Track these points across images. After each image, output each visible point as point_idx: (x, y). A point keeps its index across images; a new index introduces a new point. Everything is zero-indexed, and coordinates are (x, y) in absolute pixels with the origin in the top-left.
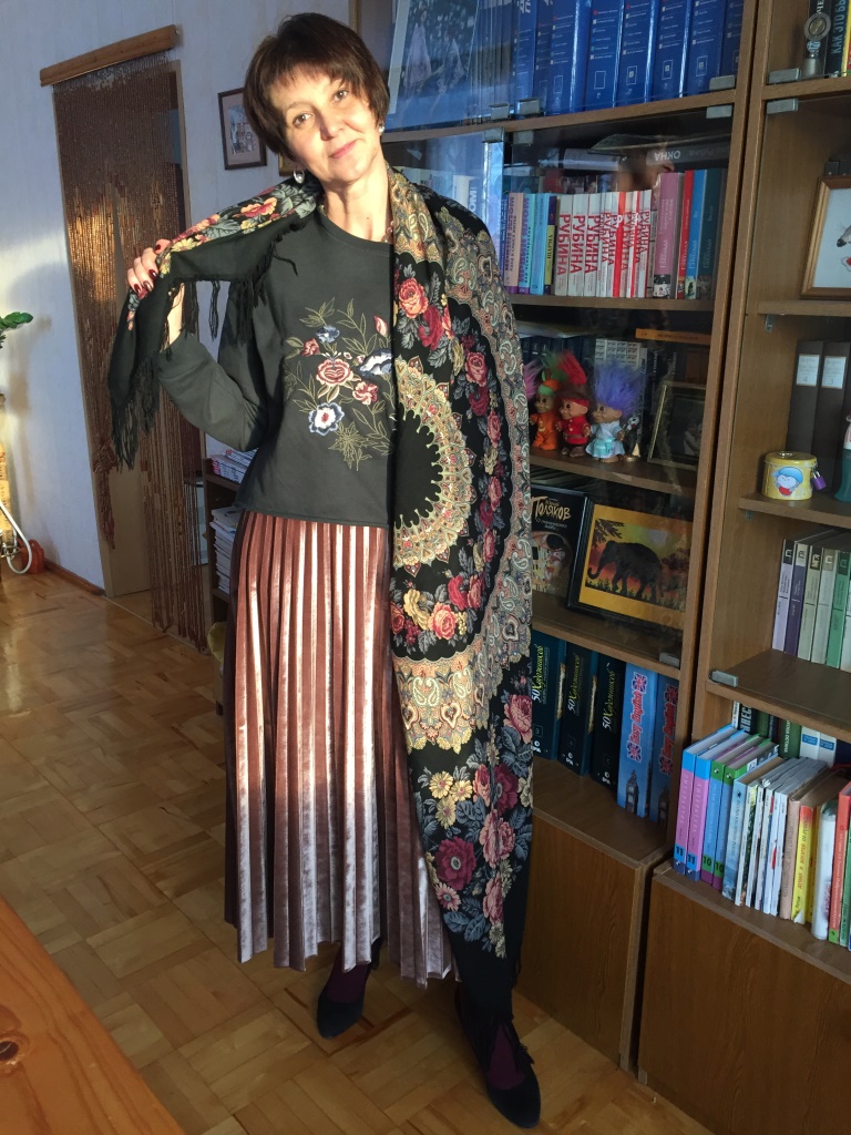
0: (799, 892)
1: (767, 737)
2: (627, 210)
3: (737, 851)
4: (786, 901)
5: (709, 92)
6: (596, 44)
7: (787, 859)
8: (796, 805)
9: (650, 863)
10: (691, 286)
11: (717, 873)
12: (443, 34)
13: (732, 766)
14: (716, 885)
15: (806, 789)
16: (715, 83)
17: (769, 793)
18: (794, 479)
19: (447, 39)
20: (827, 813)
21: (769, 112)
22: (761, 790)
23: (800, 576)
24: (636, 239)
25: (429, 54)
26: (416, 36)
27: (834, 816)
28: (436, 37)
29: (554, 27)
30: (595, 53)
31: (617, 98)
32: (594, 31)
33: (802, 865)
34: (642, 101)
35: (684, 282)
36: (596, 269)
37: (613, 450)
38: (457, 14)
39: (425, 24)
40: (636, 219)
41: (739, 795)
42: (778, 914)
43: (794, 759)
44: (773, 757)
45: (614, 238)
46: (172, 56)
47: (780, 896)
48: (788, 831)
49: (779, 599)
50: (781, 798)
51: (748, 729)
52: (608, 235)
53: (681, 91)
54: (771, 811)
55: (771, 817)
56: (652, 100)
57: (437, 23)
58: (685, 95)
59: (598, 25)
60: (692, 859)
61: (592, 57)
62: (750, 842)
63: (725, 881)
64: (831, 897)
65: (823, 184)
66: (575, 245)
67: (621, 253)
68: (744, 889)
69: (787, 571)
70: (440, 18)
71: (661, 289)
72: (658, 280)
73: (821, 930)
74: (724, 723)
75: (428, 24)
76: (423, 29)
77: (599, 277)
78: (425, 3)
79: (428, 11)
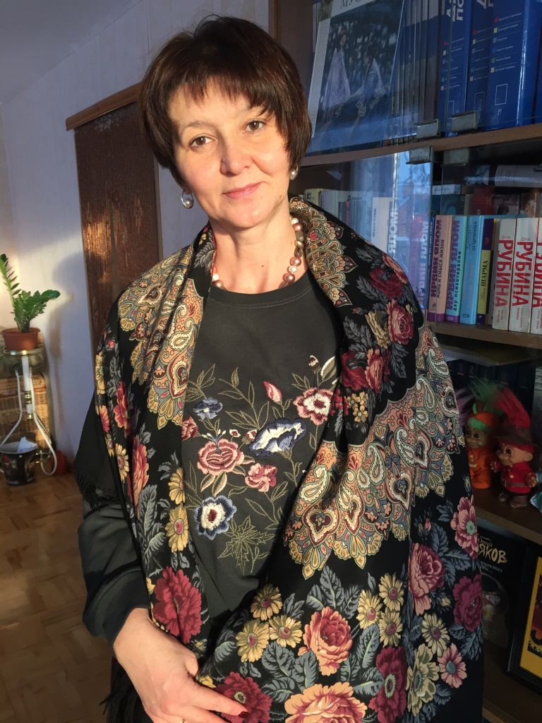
12: (362, 55)
19: (366, 60)
25: (348, 76)
26: (335, 61)
28: (355, 60)
38: (378, 34)
39: (344, 49)
57: (357, 45)
66: (519, 275)
75: (347, 47)
76: (342, 53)
78: (344, 28)
79: (348, 35)
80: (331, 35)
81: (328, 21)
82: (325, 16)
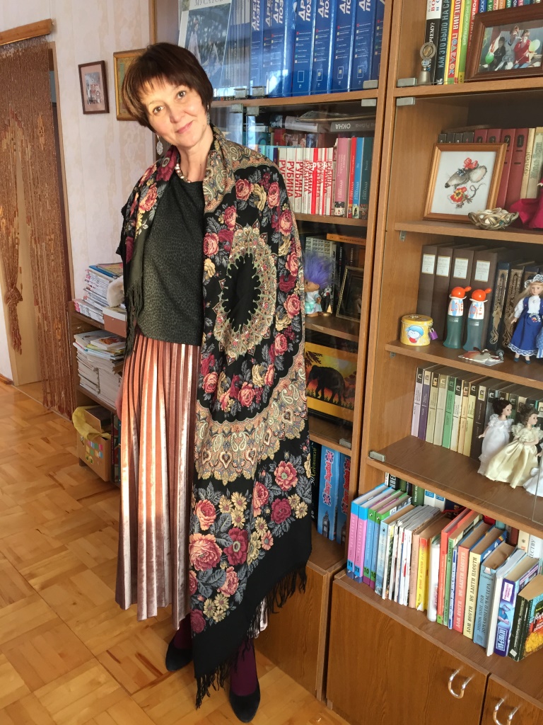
0: (420, 591)
1: (405, 492)
2: (319, 160)
3: (383, 565)
4: (412, 597)
5: (363, 89)
6: (298, 53)
7: (412, 571)
8: (417, 537)
9: (333, 572)
10: (356, 210)
11: (372, 579)
12: (208, 40)
13: (380, 512)
14: (371, 586)
15: (425, 526)
16: (367, 84)
17: (401, 530)
18: (419, 333)
19: (210, 44)
20: (435, 543)
21: (397, 105)
22: (397, 528)
23: (426, 391)
24: (325, 178)
25: (200, 52)
26: (192, 38)
27: (439, 545)
28: (203, 42)
29: (272, 42)
30: (297, 59)
31: (311, 90)
32: (297, 45)
33: (422, 575)
34: (326, 92)
35: (352, 208)
36: (301, 196)
37: (315, 309)
38: (216, 28)
39: (197, 33)
40: (325, 166)
41: (384, 530)
42: (408, 605)
43: (420, 506)
44: (408, 505)
45: (311, 177)
46: (50, 39)
47: (409, 593)
48: (413, 553)
49: (415, 405)
50: (408, 533)
51: (394, 486)
52: (307, 175)
53: (348, 87)
54: (403, 541)
55: (402, 545)
56: (332, 92)
57: (204, 33)
58: (351, 91)
59: (299, 42)
60: (357, 569)
61: (296, 62)
62: (390, 560)
63: (377, 584)
64: (438, 595)
65: (437, 148)
66: (289, 180)
67: (316, 187)
68: (388, 589)
69: (419, 387)
70: (206, 30)
71: (339, 211)
72: (337, 205)
73: (432, 615)
74: (380, 482)
75: (199, 33)
76: (196, 35)
77: (303, 201)
78: (197, 19)
79: (199, 24)
80: (189, 22)
81: (187, 12)
82: (185, 9)
